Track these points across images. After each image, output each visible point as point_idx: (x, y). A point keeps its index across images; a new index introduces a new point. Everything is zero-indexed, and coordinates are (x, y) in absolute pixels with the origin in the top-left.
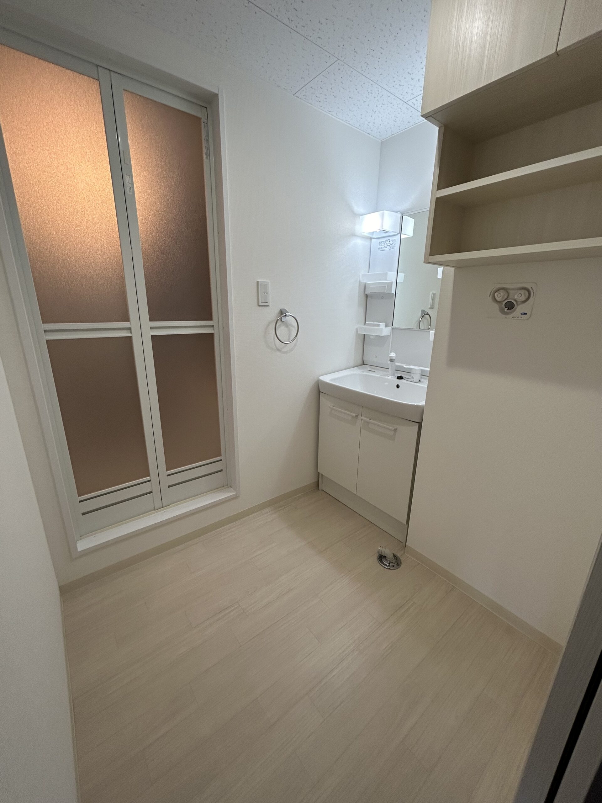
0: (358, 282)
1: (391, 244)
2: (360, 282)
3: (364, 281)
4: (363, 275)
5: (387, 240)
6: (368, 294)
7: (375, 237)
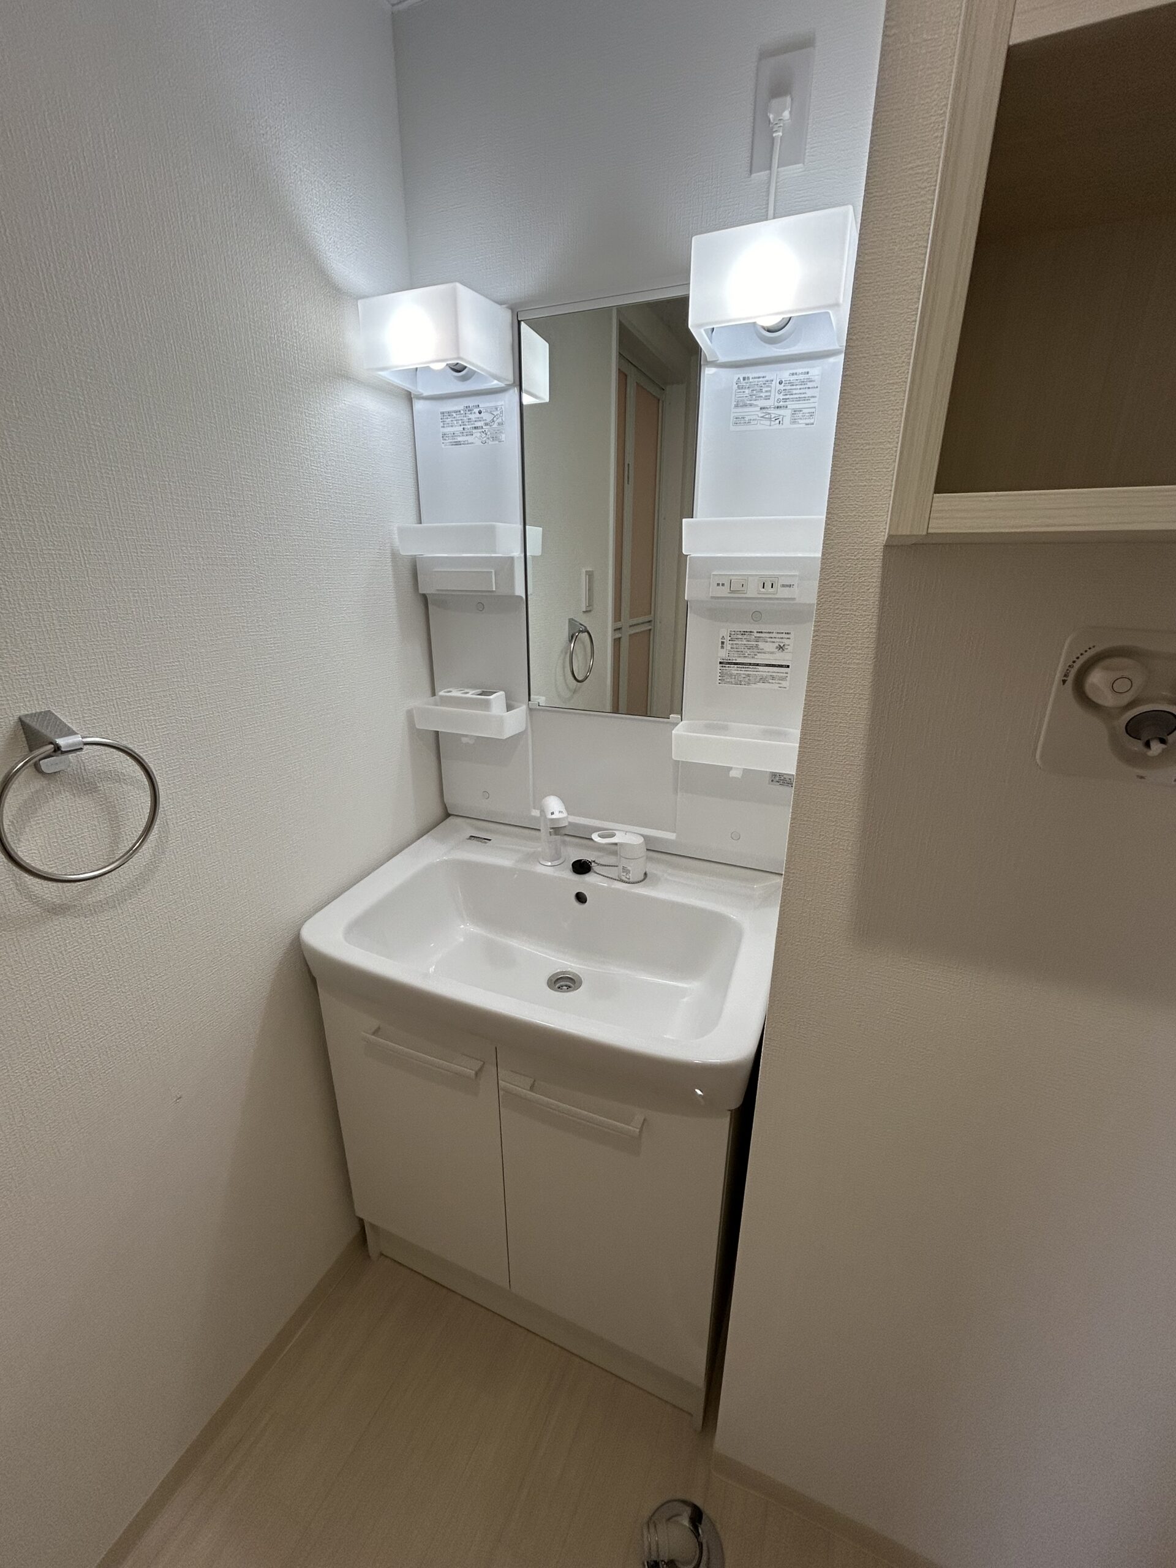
0: (389, 555)
1: (486, 424)
2: (395, 556)
3: (410, 550)
4: (401, 531)
5: (469, 409)
6: (430, 594)
7: (426, 394)
